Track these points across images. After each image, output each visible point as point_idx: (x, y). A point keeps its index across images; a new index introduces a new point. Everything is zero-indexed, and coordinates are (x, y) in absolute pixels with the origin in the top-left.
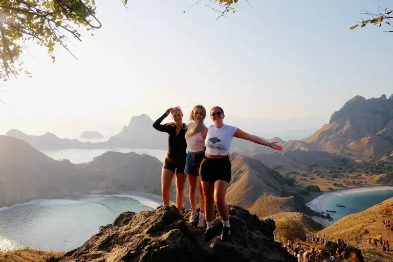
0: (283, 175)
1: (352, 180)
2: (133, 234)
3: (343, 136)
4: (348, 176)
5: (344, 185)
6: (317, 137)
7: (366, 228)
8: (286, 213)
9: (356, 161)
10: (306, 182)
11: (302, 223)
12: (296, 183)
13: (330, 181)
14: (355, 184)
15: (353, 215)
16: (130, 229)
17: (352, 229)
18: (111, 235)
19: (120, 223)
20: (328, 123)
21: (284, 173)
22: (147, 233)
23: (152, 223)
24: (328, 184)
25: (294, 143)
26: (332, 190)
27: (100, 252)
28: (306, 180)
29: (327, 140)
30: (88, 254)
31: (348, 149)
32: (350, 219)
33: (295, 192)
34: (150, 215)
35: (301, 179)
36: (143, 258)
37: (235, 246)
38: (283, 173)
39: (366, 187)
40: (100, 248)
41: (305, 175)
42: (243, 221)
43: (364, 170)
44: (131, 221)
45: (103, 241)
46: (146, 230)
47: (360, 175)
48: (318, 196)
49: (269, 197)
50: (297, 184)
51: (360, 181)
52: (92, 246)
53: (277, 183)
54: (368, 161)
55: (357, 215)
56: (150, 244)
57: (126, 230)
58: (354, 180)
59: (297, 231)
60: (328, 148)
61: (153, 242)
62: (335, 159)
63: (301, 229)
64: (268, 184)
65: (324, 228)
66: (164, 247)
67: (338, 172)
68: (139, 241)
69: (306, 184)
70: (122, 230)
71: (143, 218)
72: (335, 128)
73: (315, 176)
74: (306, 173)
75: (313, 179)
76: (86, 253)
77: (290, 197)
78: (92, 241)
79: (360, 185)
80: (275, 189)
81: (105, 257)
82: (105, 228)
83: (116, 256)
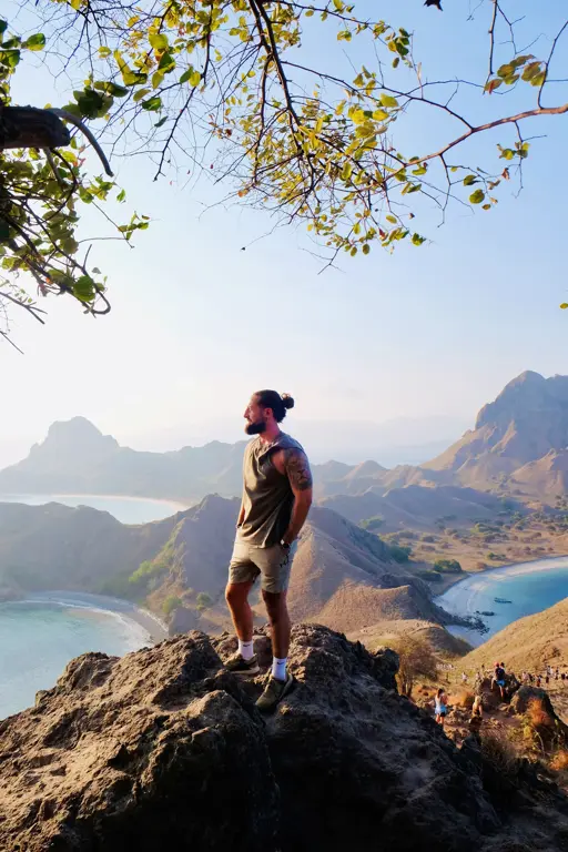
0: (385, 541)
1: (524, 546)
2: (121, 705)
3: (503, 455)
4: (516, 538)
5: (509, 557)
6: (452, 458)
7: (555, 643)
8: (394, 622)
9: (529, 506)
10: (434, 554)
11: (428, 642)
12: (413, 556)
13: (481, 550)
14: (529, 554)
15: (529, 618)
16: (110, 694)
17: (527, 648)
18: (71, 710)
19: (85, 681)
20: (473, 429)
21: (387, 536)
22: (155, 702)
23: (162, 680)
24: (476, 555)
25: (408, 470)
26: (486, 568)
27: (49, 751)
28: (432, 549)
29: (472, 463)
30: (21, 758)
31: (513, 481)
32: (524, 626)
33: (410, 576)
34: (153, 662)
35: (423, 547)
36: (157, 759)
37: (326, 713)
38: (386, 538)
39: (551, 558)
40: (49, 741)
41: (430, 539)
42: (338, 658)
43: (546, 522)
44: (110, 677)
45: (54, 726)
46: (152, 696)
47: (539, 534)
48: (458, 582)
49: (358, 589)
50: (413, 559)
51: (540, 546)
52: (27, 739)
53: (374, 558)
54: (553, 504)
55: (537, 618)
56: (168, 727)
57: (103, 697)
58: (529, 545)
59: (419, 661)
60: (475, 479)
61: (175, 722)
62: (489, 502)
63: (429, 656)
64: (355, 561)
65: (472, 649)
66: (200, 731)
67: (497, 530)
68: (144, 723)
69: (433, 559)
70: (94, 698)
71: (137, 669)
72: (486, 439)
73: (450, 539)
74: (433, 534)
75: (446, 546)
76: (17, 755)
77: (402, 587)
78: (26, 728)
79: (540, 555)
80: (369, 572)
81: (64, 762)
82: (50, 694)
83: (92, 759)
